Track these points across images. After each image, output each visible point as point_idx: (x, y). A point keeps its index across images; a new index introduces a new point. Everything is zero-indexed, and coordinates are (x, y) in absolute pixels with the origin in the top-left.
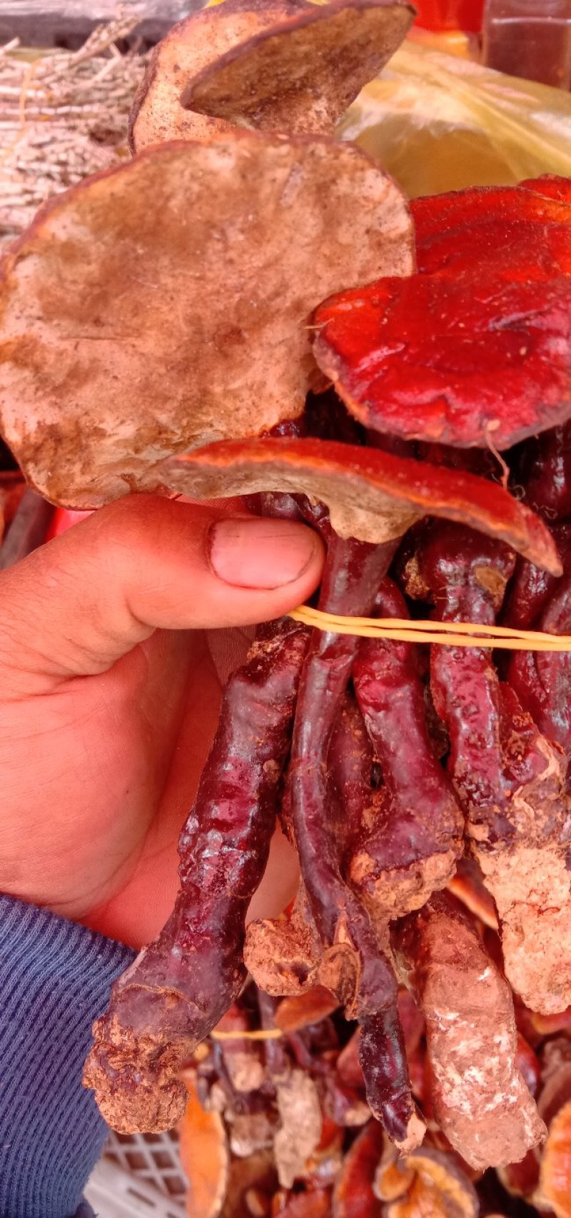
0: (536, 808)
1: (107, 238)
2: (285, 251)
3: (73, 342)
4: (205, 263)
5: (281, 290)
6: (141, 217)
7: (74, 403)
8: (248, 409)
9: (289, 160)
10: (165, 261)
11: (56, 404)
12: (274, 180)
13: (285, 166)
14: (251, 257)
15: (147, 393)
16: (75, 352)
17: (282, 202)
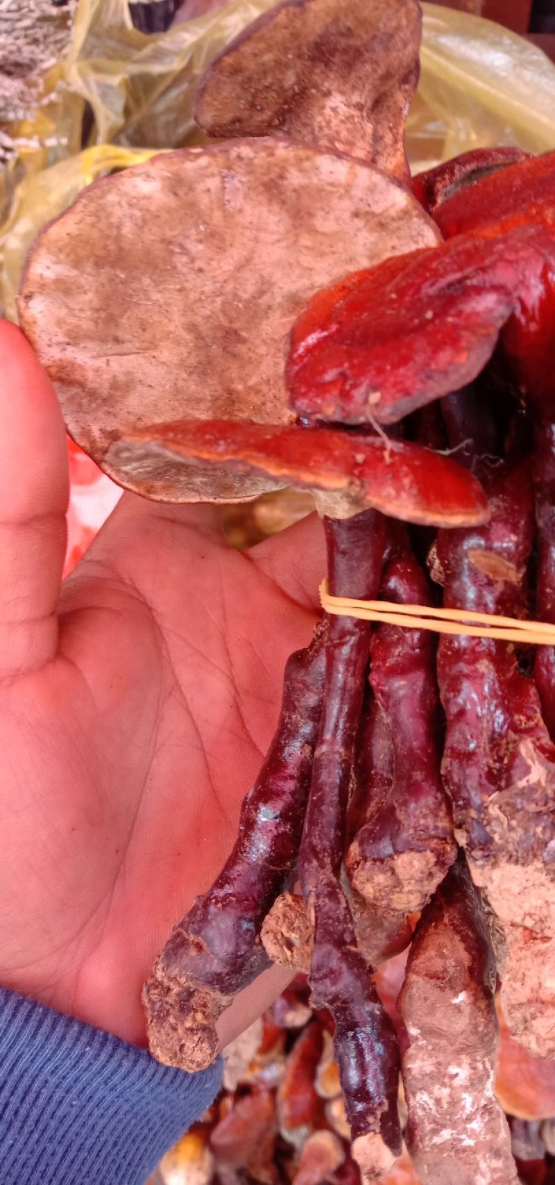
0: (511, 816)
1: (88, 270)
2: (253, 252)
3: (104, 359)
4: (180, 276)
5: (264, 288)
6: (105, 247)
7: (125, 411)
8: (272, 402)
9: (214, 169)
10: (146, 281)
11: (110, 413)
12: (208, 190)
13: (213, 175)
14: (219, 263)
15: (179, 397)
16: (109, 368)
17: (227, 207)
